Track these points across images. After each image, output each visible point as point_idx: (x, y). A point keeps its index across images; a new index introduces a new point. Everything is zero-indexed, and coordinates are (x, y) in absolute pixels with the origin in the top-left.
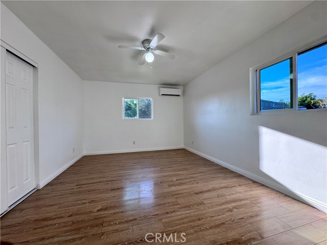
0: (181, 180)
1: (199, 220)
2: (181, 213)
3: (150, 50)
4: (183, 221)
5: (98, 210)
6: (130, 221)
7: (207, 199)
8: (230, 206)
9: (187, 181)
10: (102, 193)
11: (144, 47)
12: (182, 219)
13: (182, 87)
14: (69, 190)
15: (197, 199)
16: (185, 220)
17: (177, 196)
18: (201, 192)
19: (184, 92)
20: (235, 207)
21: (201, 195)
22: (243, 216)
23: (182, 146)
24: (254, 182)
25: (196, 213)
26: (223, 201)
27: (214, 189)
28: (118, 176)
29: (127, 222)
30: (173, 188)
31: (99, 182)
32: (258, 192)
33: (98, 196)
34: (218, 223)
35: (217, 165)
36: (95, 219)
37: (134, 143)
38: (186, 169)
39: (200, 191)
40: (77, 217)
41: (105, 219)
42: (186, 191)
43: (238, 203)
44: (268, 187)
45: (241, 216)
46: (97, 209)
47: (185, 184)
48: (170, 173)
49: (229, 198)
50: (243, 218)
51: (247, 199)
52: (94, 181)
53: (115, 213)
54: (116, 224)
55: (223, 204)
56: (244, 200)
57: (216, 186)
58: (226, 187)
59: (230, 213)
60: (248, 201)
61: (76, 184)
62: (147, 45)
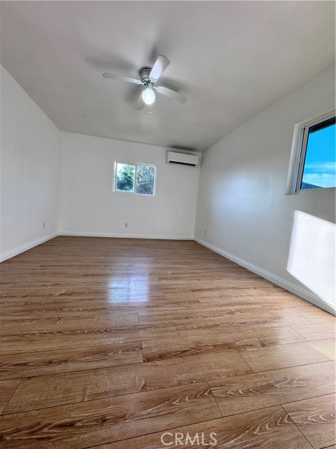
0: (178, 274)
1: (187, 318)
2: (165, 308)
3: (150, 85)
4: (166, 317)
5: (61, 295)
6: (98, 309)
7: (204, 297)
8: (232, 308)
9: (186, 276)
10: (72, 277)
11: (142, 80)
12: (165, 315)
13: (200, 154)
14: (30, 270)
15: (192, 296)
16: (168, 317)
17: (166, 291)
18: (199, 290)
19: (202, 161)
20: (240, 311)
21: (198, 293)
22: (245, 321)
23: (191, 237)
24: (276, 286)
25: (186, 311)
26: (225, 302)
27: (218, 289)
28: (97, 262)
29: (93, 310)
30: (165, 282)
31: (71, 266)
32: (277, 297)
33: (65, 280)
34: (209, 323)
35: (233, 263)
36: (54, 303)
37: (126, 225)
38: (189, 263)
39: (200, 288)
40: (33, 298)
41: (67, 305)
42: (181, 286)
43: (245, 307)
44: (292, 294)
45: (243, 321)
46: (60, 293)
47: (182, 278)
48: (165, 266)
49: (234, 299)
50: (245, 323)
51: (258, 304)
52: (65, 264)
53: (81, 300)
54: (79, 311)
55: (224, 305)
56: (254, 304)
57: (223, 286)
58: (236, 288)
59: (230, 316)
60: (260, 306)
61: (41, 264)
62: (145, 76)
